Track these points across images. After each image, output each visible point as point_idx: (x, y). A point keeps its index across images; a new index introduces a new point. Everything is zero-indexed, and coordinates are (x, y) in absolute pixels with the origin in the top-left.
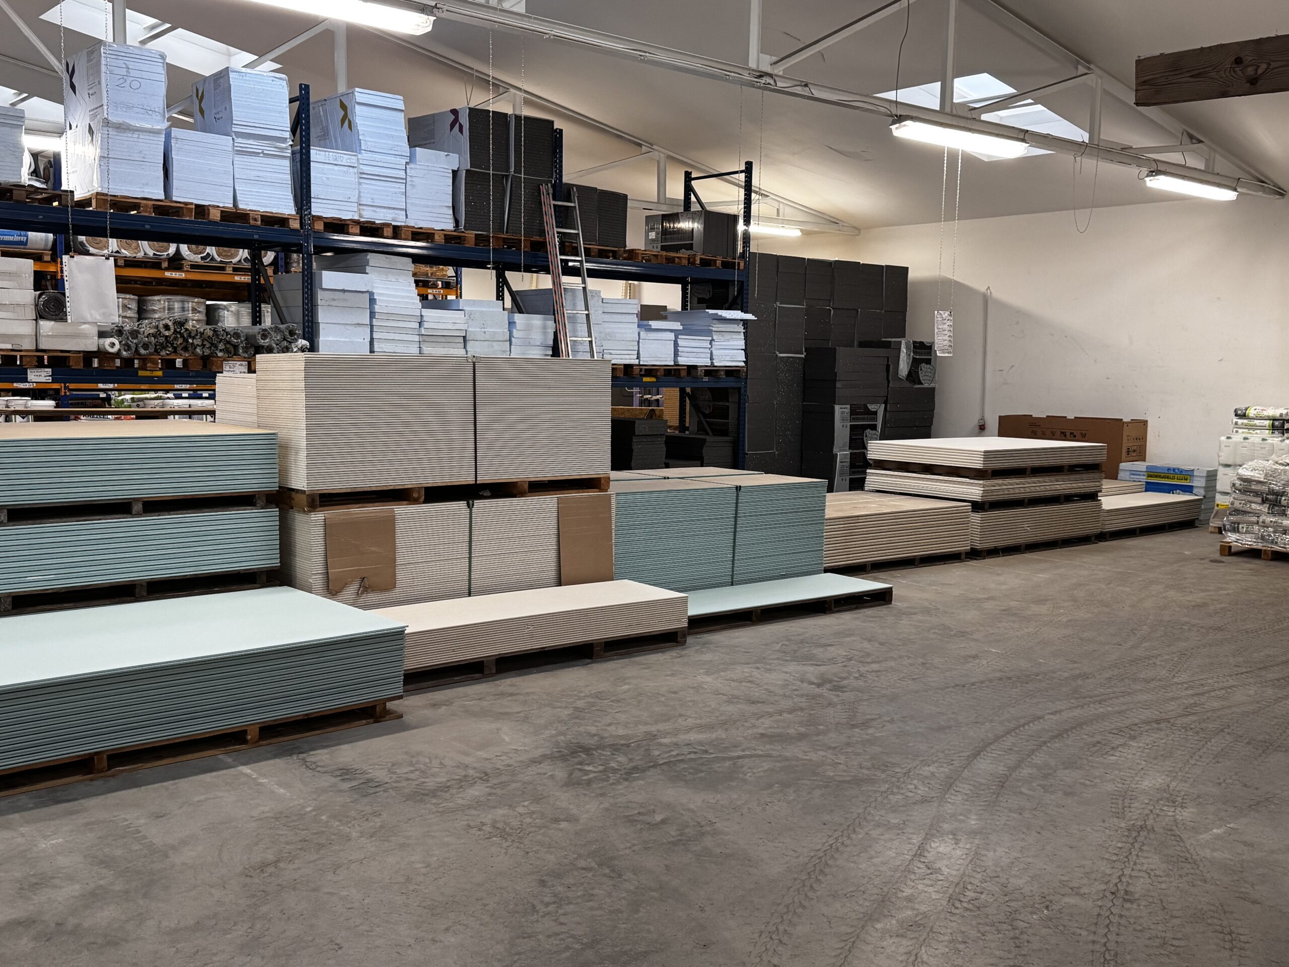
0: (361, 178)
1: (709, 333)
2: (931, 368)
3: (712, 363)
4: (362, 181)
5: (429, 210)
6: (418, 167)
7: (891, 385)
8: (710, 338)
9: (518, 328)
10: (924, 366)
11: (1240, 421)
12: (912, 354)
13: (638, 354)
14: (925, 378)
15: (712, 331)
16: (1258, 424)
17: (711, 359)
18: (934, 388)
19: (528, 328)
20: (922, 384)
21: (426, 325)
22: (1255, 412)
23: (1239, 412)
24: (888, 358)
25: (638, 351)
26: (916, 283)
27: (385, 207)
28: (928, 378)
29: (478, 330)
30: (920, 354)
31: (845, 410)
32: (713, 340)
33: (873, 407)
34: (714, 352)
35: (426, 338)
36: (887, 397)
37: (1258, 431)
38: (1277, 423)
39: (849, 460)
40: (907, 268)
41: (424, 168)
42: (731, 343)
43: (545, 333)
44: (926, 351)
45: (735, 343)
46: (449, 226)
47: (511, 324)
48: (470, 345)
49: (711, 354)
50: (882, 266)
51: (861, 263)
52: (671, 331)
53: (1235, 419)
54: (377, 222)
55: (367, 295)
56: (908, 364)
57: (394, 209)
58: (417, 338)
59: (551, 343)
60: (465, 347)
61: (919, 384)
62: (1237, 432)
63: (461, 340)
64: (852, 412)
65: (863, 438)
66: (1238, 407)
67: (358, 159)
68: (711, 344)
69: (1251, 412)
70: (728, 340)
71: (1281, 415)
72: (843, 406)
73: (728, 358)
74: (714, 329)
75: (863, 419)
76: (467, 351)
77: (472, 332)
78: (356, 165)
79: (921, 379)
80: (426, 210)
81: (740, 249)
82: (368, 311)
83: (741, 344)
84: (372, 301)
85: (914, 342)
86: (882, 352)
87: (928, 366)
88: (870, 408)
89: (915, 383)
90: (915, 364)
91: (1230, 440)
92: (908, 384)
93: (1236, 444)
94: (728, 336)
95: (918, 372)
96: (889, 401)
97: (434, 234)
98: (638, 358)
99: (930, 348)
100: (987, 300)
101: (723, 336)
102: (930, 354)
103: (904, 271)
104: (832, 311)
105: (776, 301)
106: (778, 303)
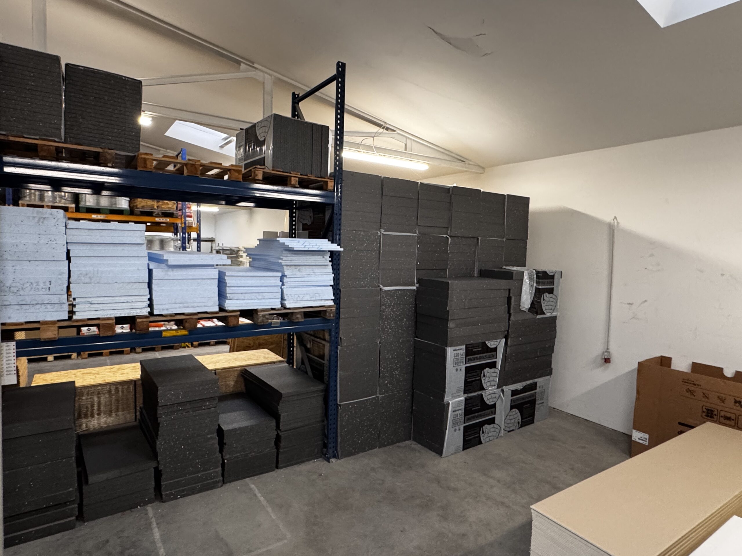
2: (554, 297)
3: (283, 305)
7: (512, 318)
8: (280, 274)
10: (546, 296)
12: (535, 285)
13: (151, 300)
14: (547, 307)
15: (283, 265)
17: (282, 299)
18: (556, 317)
20: (544, 314)
24: (509, 290)
26: (536, 213)
28: (550, 307)
30: (543, 284)
31: (459, 352)
32: (284, 276)
33: (492, 343)
34: (287, 291)
36: (508, 331)
39: (463, 407)
40: (529, 198)
42: (313, 278)
44: (549, 280)
45: (318, 278)
49: (282, 293)
50: (504, 195)
51: (482, 190)
56: (531, 294)
61: (541, 314)
64: (469, 352)
65: (480, 380)
68: (281, 280)
70: (309, 275)
72: (457, 348)
73: (307, 297)
74: (285, 262)
75: (481, 358)
79: (544, 309)
81: (330, 169)
83: (328, 279)
85: (538, 273)
86: (503, 283)
87: (551, 295)
88: (489, 345)
89: (537, 313)
90: (538, 293)
92: (530, 316)
94: (308, 270)
95: (540, 302)
96: (511, 335)
99: (553, 277)
100: (613, 230)
101: (299, 270)
102: (552, 283)
103: (525, 201)
104: (450, 239)
105: (380, 228)
106: (382, 231)
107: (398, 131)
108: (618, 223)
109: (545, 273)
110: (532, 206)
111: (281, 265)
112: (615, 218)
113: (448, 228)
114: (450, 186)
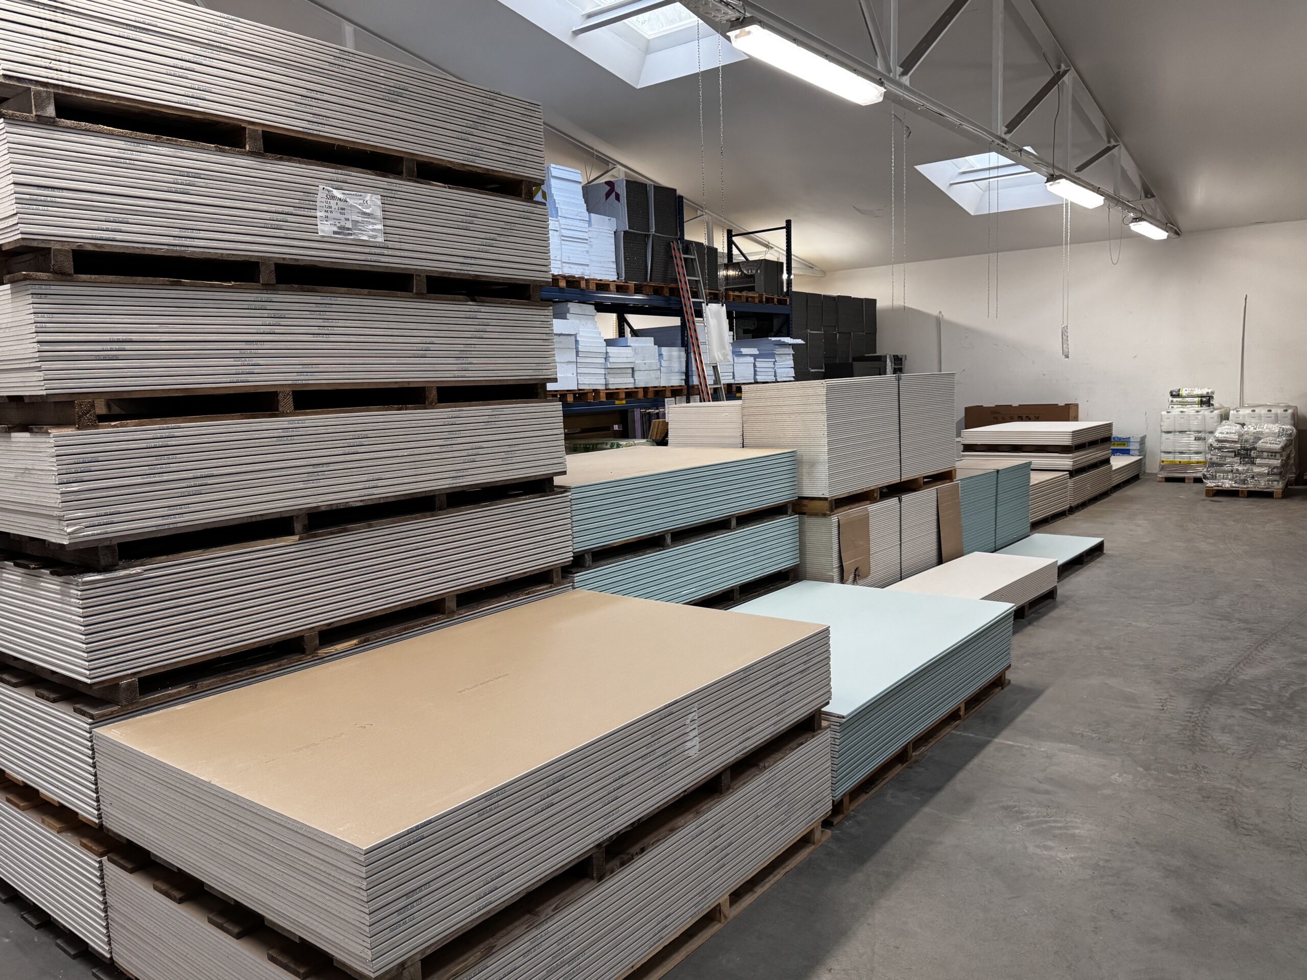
0: (563, 240)
1: (772, 355)
3: (776, 379)
4: (563, 242)
5: (602, 265)
6: (594, 230)
8: (774, 360)
9: (664, 359)
11: (1175, 400)
12: (894, 364)
13: (734, 375)
15: (775, 354)
16: (1189, 401)
17: (775, 376)
19: (670, 359)
21: (611, 360)
22: (1187, 392)
23: (1174, 393)
25: (733, 373)
26: (881, 311)
27: (576, 264)
29: (641, 362)
30: (897, 364)
32: (776, 361)
34: (778, 371)
35: (610, 370)
37: (1189, 406)
38: (1204, 399)
40: (875, 300)
41: (597, 230)
43: (680, 362)
44: (899, 362)
45: (788, 363)
46: (615, 278)
47: (660, 355)
48: (636, 374)
49: (775, 372)
50: (862, 299)
51: (853, 297)
52: (751, 355)
53: (1171, 399)
54: (576, 276)
55: (573, 337)
57: (582, 265)
58: (603, 371)
59: (684, 369)
60: (633, 376)
62: (1172, 407)
63: (630, 371)
66: (1172, 389)
67: (560, 224)
68: (774, 364)
69: (1183, 392)
70: (784, 361)
71: (1208, 393)
73: (784, 375)
74: (777, 353)
76: (635, 380)
77: (638, 363)
78: (558, 229)
80: (599, 265)
81: (785, 290)
82: (575, 351)
83: (791, 363)
84: (577, 342)
85: (894, 356)
91: (1170, 414)
93: (1175, 416)
94: (783, 355)
97: (609, 284)
98: (734, 378)
99: (901, 359)
100: (940, 322)
101: (781, 358)
102: (901, 364)
103: (874, 302)
104: (838, 335)
105: (807, 329)
106: (809, 331)
107: (776, 248)
108: (942, 316)
109: (897, 356)
110: (879, 305)
111: (774, 354)
112: (940, 312)
113: (835, 327)
114: (835, 295)
